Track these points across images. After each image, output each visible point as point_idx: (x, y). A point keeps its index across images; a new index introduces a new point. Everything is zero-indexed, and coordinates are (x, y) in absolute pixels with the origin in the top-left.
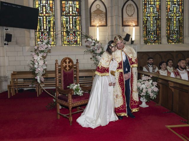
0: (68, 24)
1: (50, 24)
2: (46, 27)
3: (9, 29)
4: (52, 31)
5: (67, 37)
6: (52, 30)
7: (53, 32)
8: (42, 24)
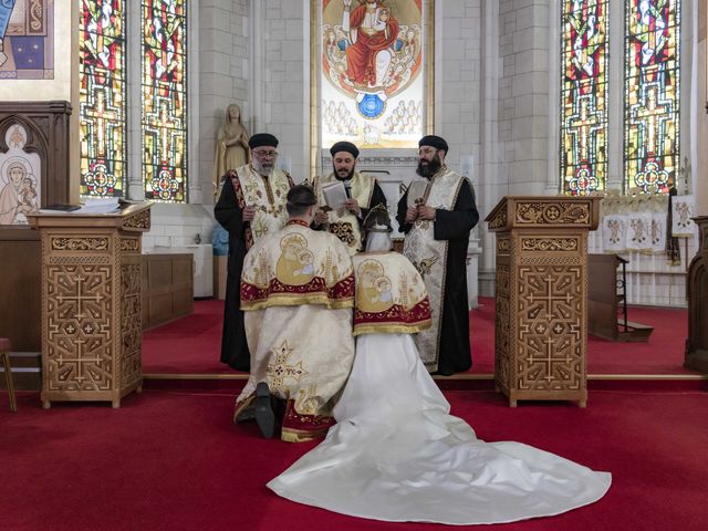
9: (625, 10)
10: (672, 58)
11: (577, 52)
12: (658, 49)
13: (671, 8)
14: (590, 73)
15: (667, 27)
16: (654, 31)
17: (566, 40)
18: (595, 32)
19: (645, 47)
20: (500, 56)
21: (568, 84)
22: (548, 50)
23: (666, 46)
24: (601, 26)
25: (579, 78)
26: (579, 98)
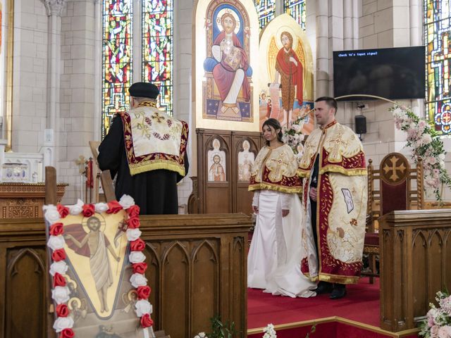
9: (142, 45)
10: (168, 79)
11: (113, 65)
12: (161, 73)
13: (168, 50)
14: (121, 80)
15: (165, 61)
16: (159, 61)
17: (106, 56)
18: (125, 54)
19: (153, 70)
20: (61, 59)
21: (107, 84)
22: (94, 60)
23: (165, 72)
24: (128, 51)
25: (114, 82)
26: (114, 94)
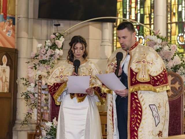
0: (182, 5)
1: (144, 8)
2: (136, 15)
3: (61, 24)
4: (148, 23)
5: (180, 35)
6: (147, 21)
7: (150, 25)
8: (128, 10)
